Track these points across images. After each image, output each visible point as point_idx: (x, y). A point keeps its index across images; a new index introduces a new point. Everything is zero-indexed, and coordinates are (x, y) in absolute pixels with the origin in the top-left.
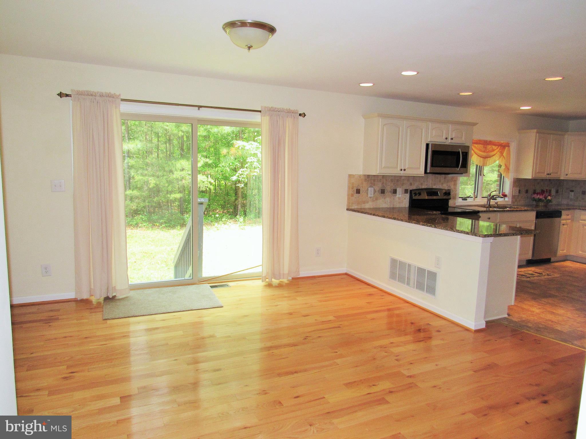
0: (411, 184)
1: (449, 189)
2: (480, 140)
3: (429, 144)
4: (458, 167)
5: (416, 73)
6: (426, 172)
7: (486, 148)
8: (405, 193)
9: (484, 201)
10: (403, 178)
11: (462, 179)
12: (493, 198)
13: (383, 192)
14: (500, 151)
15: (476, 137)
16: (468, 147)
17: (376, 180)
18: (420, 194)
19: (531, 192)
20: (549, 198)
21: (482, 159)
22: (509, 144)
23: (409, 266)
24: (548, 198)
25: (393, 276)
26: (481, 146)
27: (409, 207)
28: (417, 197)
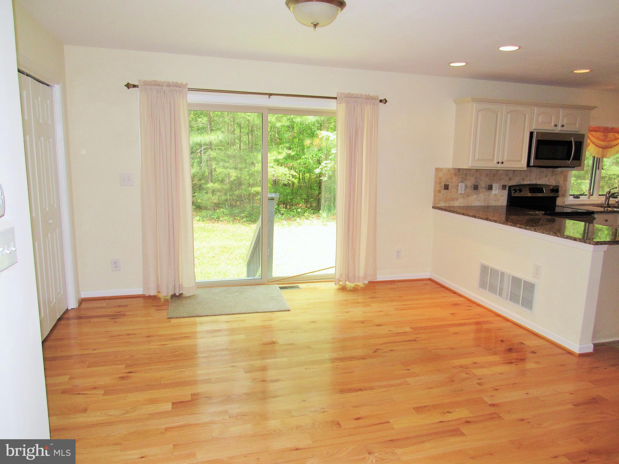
0: (510, 179)
1: (557, 185)
3: (534, 133)
4: (569, 160)
5: (517, 48)
6: (528, 165)
8: (503, 189)
10: (501, 172)
11: (574, 173)
12: (613, 196)
13: (476, 188)
16: (583, 135)
17: (468, 175)
18: (521, 191)
23: (503, 274)
25: (483, 284)
27: (507, 205)
28: (517, 194)
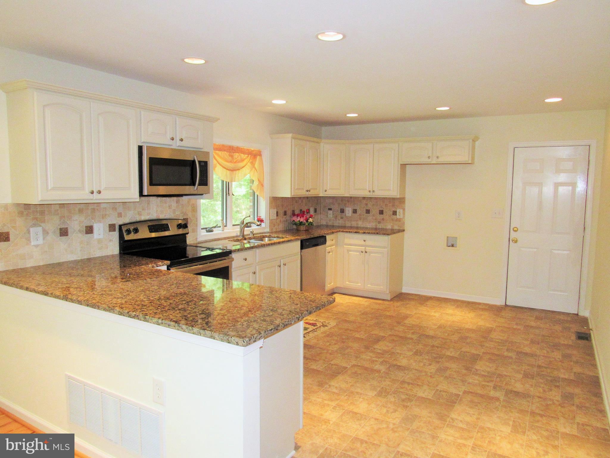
0: (120, 215)
1: (185, 217)
2: (223, 146)
3: (144, 147)
4: (194, 184)
6: (141, 194)
7: (232, 156)
8: (110, 231)
9: (237, 231)
10: (103, 206)
11: (203, 202)
12: (248, 225)
13: (64, 232)
14: (251, 161)
15: (218, 141)
16: (207, 153)
17: (46, 212)
18: (136, 231)
19: (289, 213)
20: (311, 220)
21: (228, 172)
22: (260, 152)
24: (309, 221)
26: (225, 154)
27: (120, 253)
28: (132, 236)
